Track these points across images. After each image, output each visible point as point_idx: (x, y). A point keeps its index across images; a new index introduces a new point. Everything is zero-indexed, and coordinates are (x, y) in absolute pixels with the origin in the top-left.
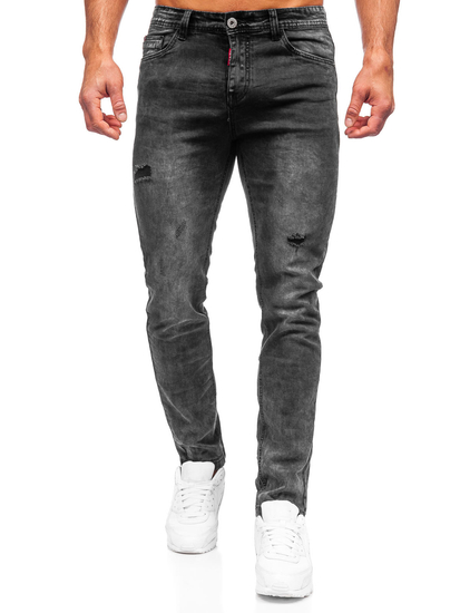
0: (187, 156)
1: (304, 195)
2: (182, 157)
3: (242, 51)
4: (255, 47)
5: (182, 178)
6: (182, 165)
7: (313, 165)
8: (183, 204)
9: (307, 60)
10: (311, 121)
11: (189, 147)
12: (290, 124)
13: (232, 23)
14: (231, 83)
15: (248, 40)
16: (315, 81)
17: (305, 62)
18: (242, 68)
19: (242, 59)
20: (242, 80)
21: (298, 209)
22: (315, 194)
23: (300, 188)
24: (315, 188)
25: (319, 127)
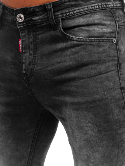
3: (31, 40)
4: (40, 36)
13: (20, 18)
15: (35, 31)
18: (31, 54)
20: (30, 64)
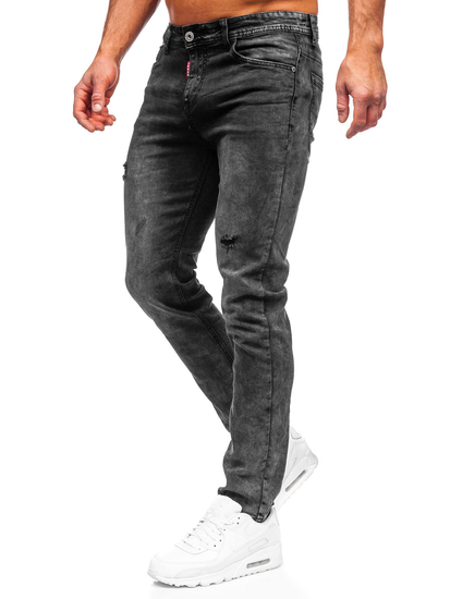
0: (156, 156)
1: (233, 197)
2: (151, 157)
5: (149, 177)
6: (149, 165)
7: (241, 166)
8: (146, 201)
9: (253, 66)
10: (245, 123)
11: (160, 148)
12: (227, 127)
14: (186, 92)
16: (256, 84)
17: (252, 68)
19: (200, 70)
21: (229, 210)
22: (242, 196)
23: (230, 189)
24: (243, 190)
25: (250, 129)
